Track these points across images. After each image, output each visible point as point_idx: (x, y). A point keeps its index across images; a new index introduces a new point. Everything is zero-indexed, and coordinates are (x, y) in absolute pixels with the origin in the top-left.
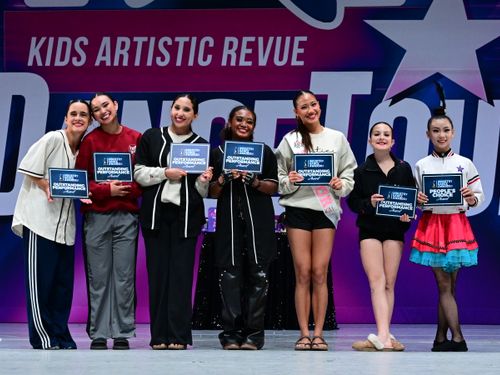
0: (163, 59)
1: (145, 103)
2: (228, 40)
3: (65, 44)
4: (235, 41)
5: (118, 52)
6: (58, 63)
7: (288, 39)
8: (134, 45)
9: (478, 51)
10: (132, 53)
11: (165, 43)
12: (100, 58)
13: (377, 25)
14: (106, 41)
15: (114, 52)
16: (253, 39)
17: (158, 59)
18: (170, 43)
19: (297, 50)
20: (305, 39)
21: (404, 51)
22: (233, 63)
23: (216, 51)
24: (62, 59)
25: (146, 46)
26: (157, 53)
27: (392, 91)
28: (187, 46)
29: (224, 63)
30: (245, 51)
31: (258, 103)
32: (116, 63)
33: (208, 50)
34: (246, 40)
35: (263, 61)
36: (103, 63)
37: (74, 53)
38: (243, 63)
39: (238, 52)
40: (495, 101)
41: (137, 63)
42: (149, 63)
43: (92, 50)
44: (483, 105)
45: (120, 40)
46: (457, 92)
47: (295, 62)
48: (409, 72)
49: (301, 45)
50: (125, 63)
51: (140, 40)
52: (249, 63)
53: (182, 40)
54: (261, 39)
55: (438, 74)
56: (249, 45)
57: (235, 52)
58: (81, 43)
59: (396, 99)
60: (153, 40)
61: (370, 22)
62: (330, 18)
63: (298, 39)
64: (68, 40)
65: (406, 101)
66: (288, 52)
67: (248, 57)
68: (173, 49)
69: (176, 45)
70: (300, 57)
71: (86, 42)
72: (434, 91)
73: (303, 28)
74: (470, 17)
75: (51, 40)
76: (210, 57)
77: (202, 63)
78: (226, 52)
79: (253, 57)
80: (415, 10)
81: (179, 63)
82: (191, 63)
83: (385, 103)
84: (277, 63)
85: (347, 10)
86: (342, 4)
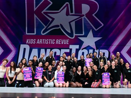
0: (47, 43)
1: (44, 49)
2: (57, 40)
3: (32, 40)
4: (58, 40)
5: (40, 41)
6: (31, 43)
7: (66, 40)
8: (43, 41)
9: (95, 42)
10: (42, 42)
12: (37, 42)
13: (80, 38)
14: (38, 40)
15: (40, 42)
16: (61, 40)
18: (48, 40)
19: (67, 42)
20: (69, 40)
21: (84, 42)
22: (58, 43)
23: (55, 42)
24: (32, 42)
25: (44, 41)
26: (46, 42)
27: (82, 48)
28: (51, 41)
30: (60, 42)
31: (61, 50)
32: (40, 43)
33: (54, 41)
34: (60, 40)
35: (62, 43)
36: (38, 43)
37: (33, 42)
38: (59, 43)
39: (59, 42)
40: (98, 50)
41: (43, 43)
42: (45, 43)
43: (36, 41)
44: (96, 51)
45: (40, 40)
46: (91, 48)
47: (67, 43)
48: (84, 45)
49: (68, 41)
50: (41, 43)
51: (44, 40)
52: (60, 44)
53: (50, 40)
54: (62, 40)
55: (89, 46)
56: (60, 41)
57: (58, 42)
58: (35, 40)
59: (82, 49)
60: (46, 40)
61: (78, 38)
62: (73, 37)
63: (68, 40)
64: (33, 40)
65: (84, 50)
66: (66, 42)
67: (60, 43)
68: (49, 41)
69: (49, 40)
70: (68, 43)
72: (88, 48)
73: (68, 38)
74: (94, 37)
75: (30, 39)
76: (54, 43)
77: (53, 43)
78: (57, 42)
79: (61, 43)
80: (85, 36)
81: (49, 43)
82: (51, 43)
83: (81, 50)
84: (64, 43)
85: (75, 36)
86: (74, 35)
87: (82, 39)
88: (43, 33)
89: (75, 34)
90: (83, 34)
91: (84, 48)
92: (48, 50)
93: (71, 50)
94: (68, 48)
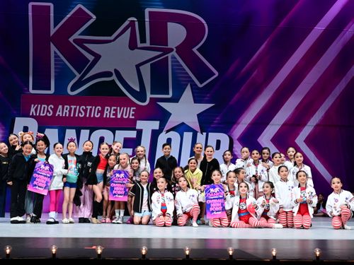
0: (82, 114)
1: (74, 130)
2: (106, 108)
3: (44, 108)
4: (109, 108)
6: (41, 115)
7: (129, 108)
8: (71, 109)
9: (198, 115)
10: (70, 111)
11: (83, 109)
12: (58, 113)
13: (162, 104)
14: (60, 107)
15: (63, 111)
16: (115, 108)
17: (80, 115)
18: (85, 108)
19: (132, 113)
20: (135, 108)
21: (171, 114)
22: (108, 116)
23: (102, 112)
24: (43, 113)
25: (75, 109)
26: (79, 112)
27: (166, 129)
28: (91, 109)
29: (105, 116)
30: (112, 112)
31: (117, 132)
32: (64, 115)
33: (99, 111)
34: (113, 108)
35: (119, 116)
36: (59, 115)
37: (48, 111)
38: (112, 116)
39: (110, 112)
40: (203, 133)
41: (72, 115)
42: (76, 115)
43: (55, 110)
44: (199, 134)
45: (66, 106)
46: (189, 129)
47: (131, 117)
48: (172, 122)
49: (133, 110)
50: (67, 115)
51: (73, 107)
53: (89, 107)
54: (118, 108)
55: (183, 123)
56: (114, 110)
57: (109, 112)
58: (51, 108)
59: (168, 131)
60: (78, 107)
61: (159, 103)
62: (145, 101)
63: (132, 108)
64: (46, 106)
65: (171, 132)
66: (128, 113)
68: (85, 111)
69: (87, 109)
70: (133, 115)
71: (53, 107)
72: (181, 128)
73: (134, 104)
74: (195, 102)
75: (39, 106)
76: (99, 114)
77: (96, 116)
78: (106, 112)
79: (115, 115)
80: (175, 99)
81: (88, 116)
82: (92, 116)
83: (164, 133)
84: (124, 117)
85: (150, 98)
86: (149, 96)
87: (166, 106)
88: (73, 89)
89: (151, 94)
90: (170, 96)
91: (173, 129)
92: (85, 133)
93: (140, 132)
94: (134, 129)
